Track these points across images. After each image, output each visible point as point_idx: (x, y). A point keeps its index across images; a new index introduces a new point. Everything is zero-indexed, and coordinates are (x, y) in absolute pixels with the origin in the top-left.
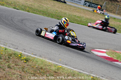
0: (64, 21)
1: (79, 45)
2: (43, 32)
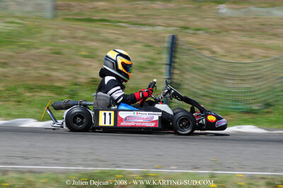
0: (123, 63)
2: (105, 114)
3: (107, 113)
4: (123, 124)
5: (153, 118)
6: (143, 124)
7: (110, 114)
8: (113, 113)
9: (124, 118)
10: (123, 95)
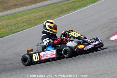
1: (95, 44)
2: (35, 55)
3: (36, 54)
4: (43, 58)
5: (53, 53)
6: (50, 57)
7: (37, 55)
8: (38, 54)
9: (42, 55)
10: (48, 43)
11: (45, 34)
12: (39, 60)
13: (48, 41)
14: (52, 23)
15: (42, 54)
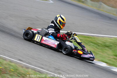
0: (60, 21)
2: (38, 36)
3: (39, 36)
4: (43, 42)
6: (50, 45)
7: (40, 37)
8: (41, 36)
9: (44, 40)
10: (52, 33)
11: (53, 25)
12: (39, 41)
13: (53, 31)
14: (64, 20)
15: (44, 38)
